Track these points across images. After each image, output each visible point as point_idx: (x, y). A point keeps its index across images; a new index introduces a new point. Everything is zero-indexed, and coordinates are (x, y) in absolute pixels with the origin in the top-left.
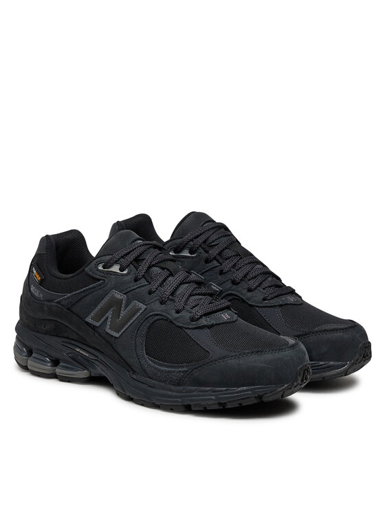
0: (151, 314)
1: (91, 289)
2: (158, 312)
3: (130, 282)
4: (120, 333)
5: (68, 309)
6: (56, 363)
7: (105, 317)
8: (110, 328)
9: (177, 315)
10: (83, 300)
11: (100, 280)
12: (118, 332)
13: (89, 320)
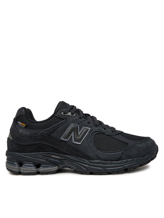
0: (93, 131)
1: (60, 124)
2: (96, 130)
3: (78, 119)
4: (81, 142)
5: (49, 135)
6: (38, 166)
7: (70, 136)
8: (75, 141)
9: (105, 131)
10: (57, 129)
11: (64, 119)
12: (80, 142)
13: (62, 139)
